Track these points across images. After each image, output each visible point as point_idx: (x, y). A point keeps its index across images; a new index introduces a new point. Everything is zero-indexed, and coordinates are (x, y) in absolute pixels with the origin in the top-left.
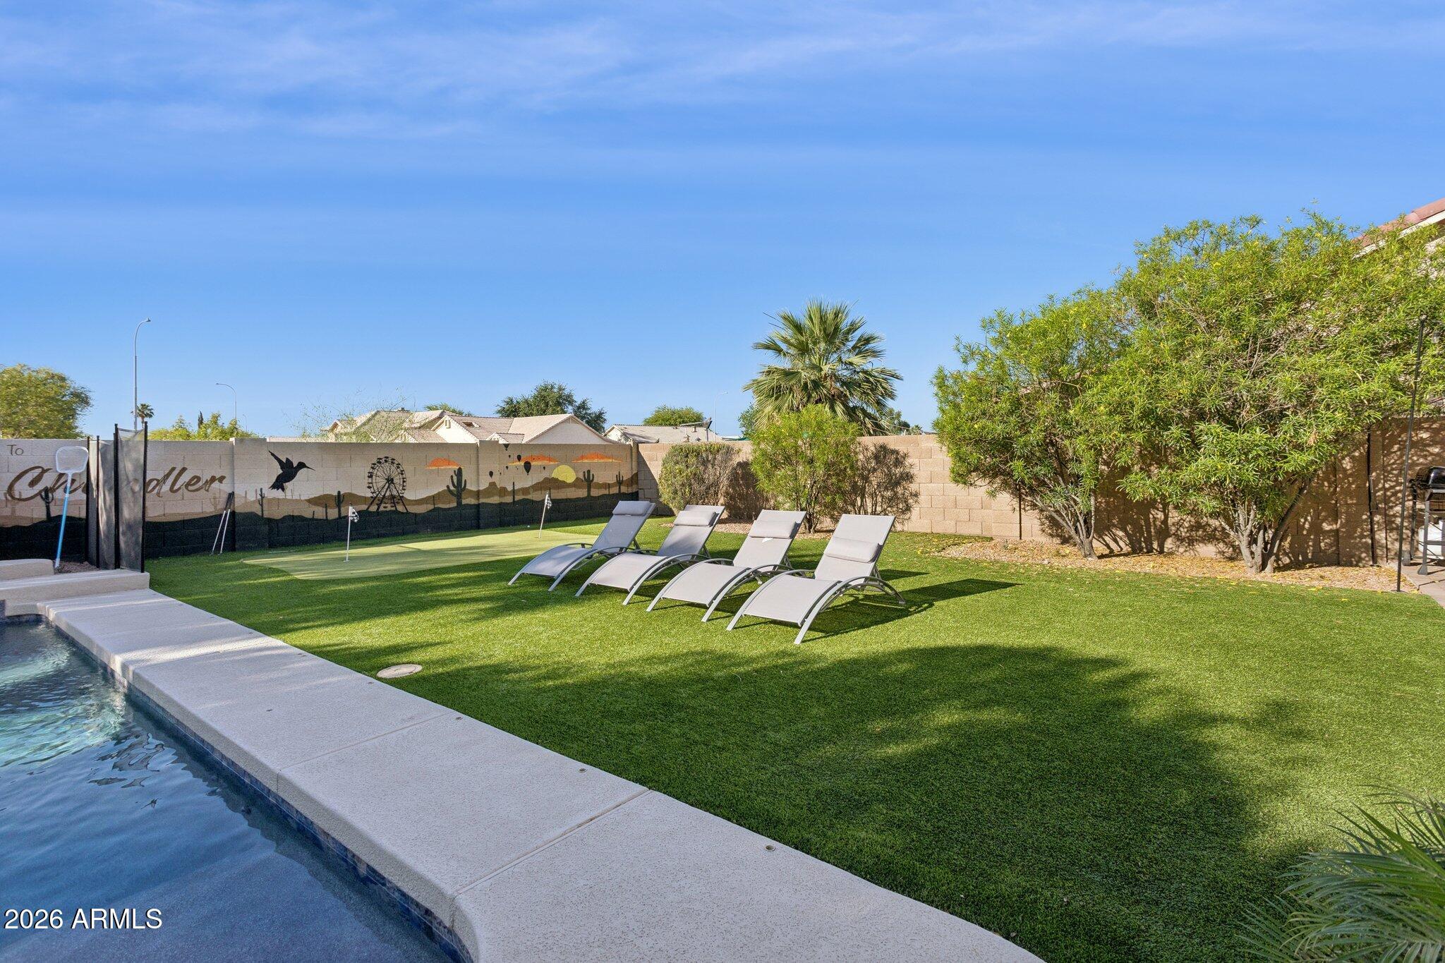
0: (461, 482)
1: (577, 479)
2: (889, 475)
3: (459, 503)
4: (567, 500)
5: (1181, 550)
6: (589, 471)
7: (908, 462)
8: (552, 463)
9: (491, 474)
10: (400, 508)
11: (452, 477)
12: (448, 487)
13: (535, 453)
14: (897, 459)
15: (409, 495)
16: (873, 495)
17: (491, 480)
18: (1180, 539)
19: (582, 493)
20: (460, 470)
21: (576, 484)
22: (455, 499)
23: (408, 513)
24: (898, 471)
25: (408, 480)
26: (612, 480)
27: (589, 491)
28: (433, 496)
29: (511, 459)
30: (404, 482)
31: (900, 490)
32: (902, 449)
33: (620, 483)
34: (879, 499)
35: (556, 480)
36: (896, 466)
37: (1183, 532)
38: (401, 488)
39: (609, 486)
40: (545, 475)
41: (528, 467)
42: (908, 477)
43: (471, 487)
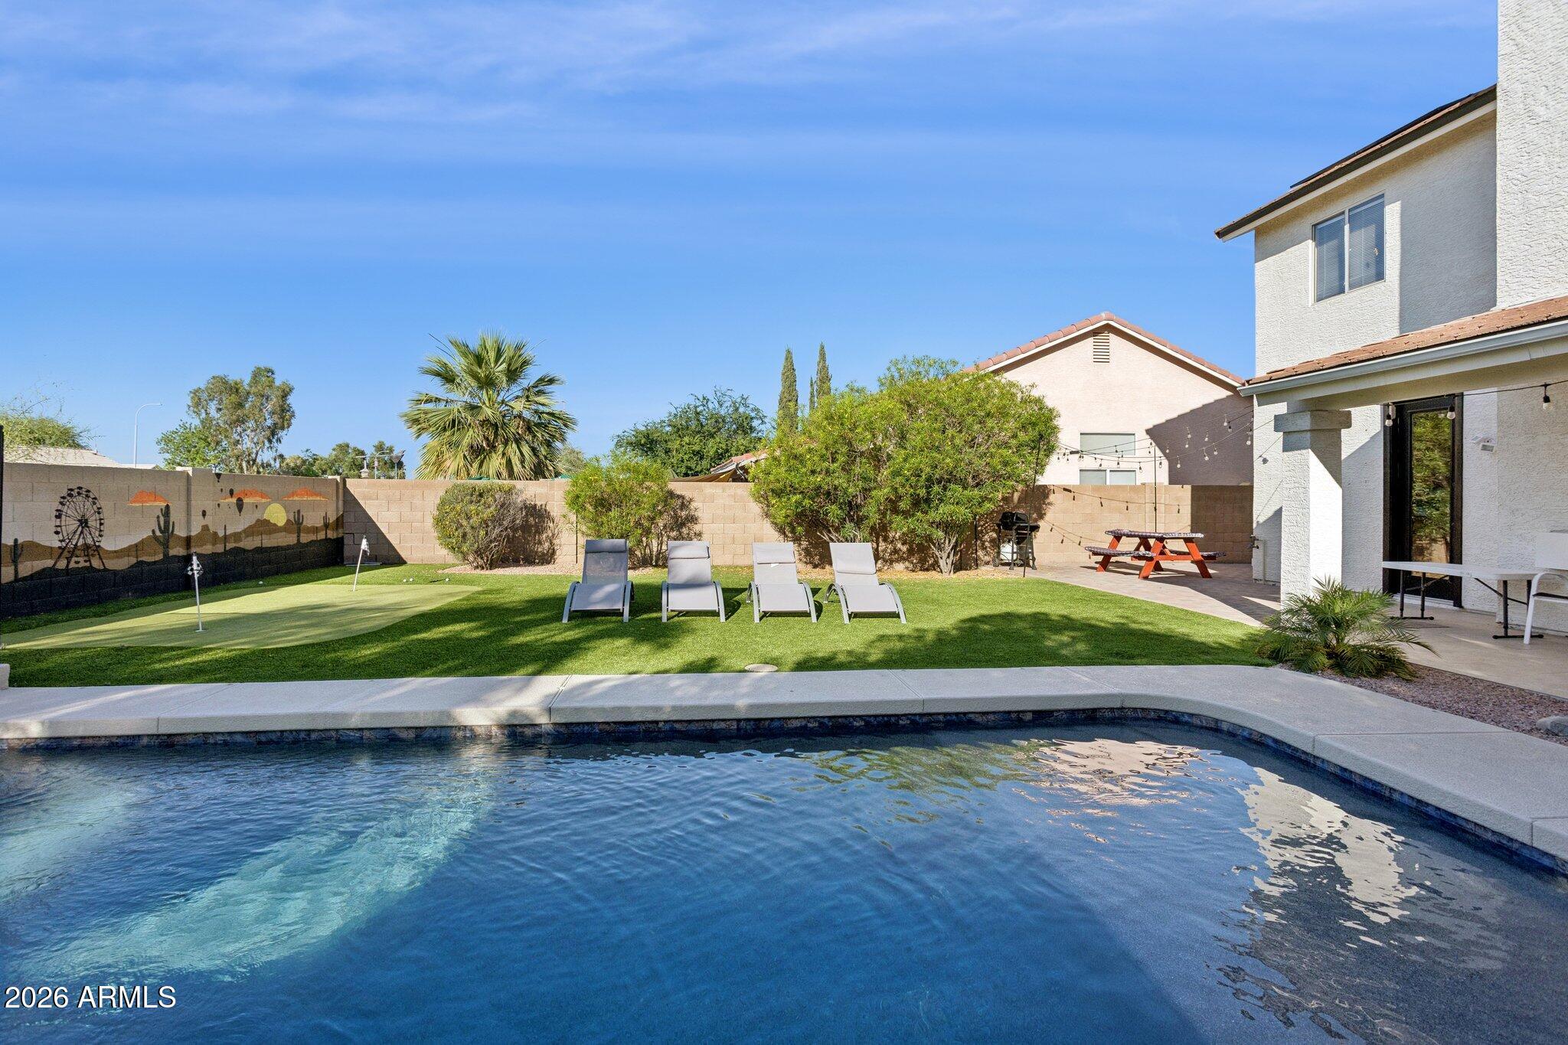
0: (168, 526)
1: (288, 521)
2: (676, 517)
3: (166, 555)
4: (277, 548)
5: (886, 568)
6: (299, 511)
7: (693, 505)
8: (264, 501)
9: (204, 514)
10: (96, 563)
11: (158, 517)
12: (153, 531)
13: (248, 487)
14: (683, 503)
15: (108, 544)
16: (659, 536)
17: (204, 522)
18: (885, 561)
19: (290, 540)
20: (167, 507)
21: (286, 528)
22: (160, 549)
23: (105, 570)
24: (684, 514)
25: (105, 522)
26: (320, 523)
27: (298, 536)
28: (136, 545)
29: (224, 494)
30: (101, 524)
31: (685, 531)
32: (688, 494)
33: (326, 526)
34: (665, 539)
35: (267, 522)
36: (682, 510)
37: (887, 556)
38: (97, 533)
39: (316, 530)
40: (257, 516)
41: (240, 505)
42: (693, 519)
43: (180, 532)
